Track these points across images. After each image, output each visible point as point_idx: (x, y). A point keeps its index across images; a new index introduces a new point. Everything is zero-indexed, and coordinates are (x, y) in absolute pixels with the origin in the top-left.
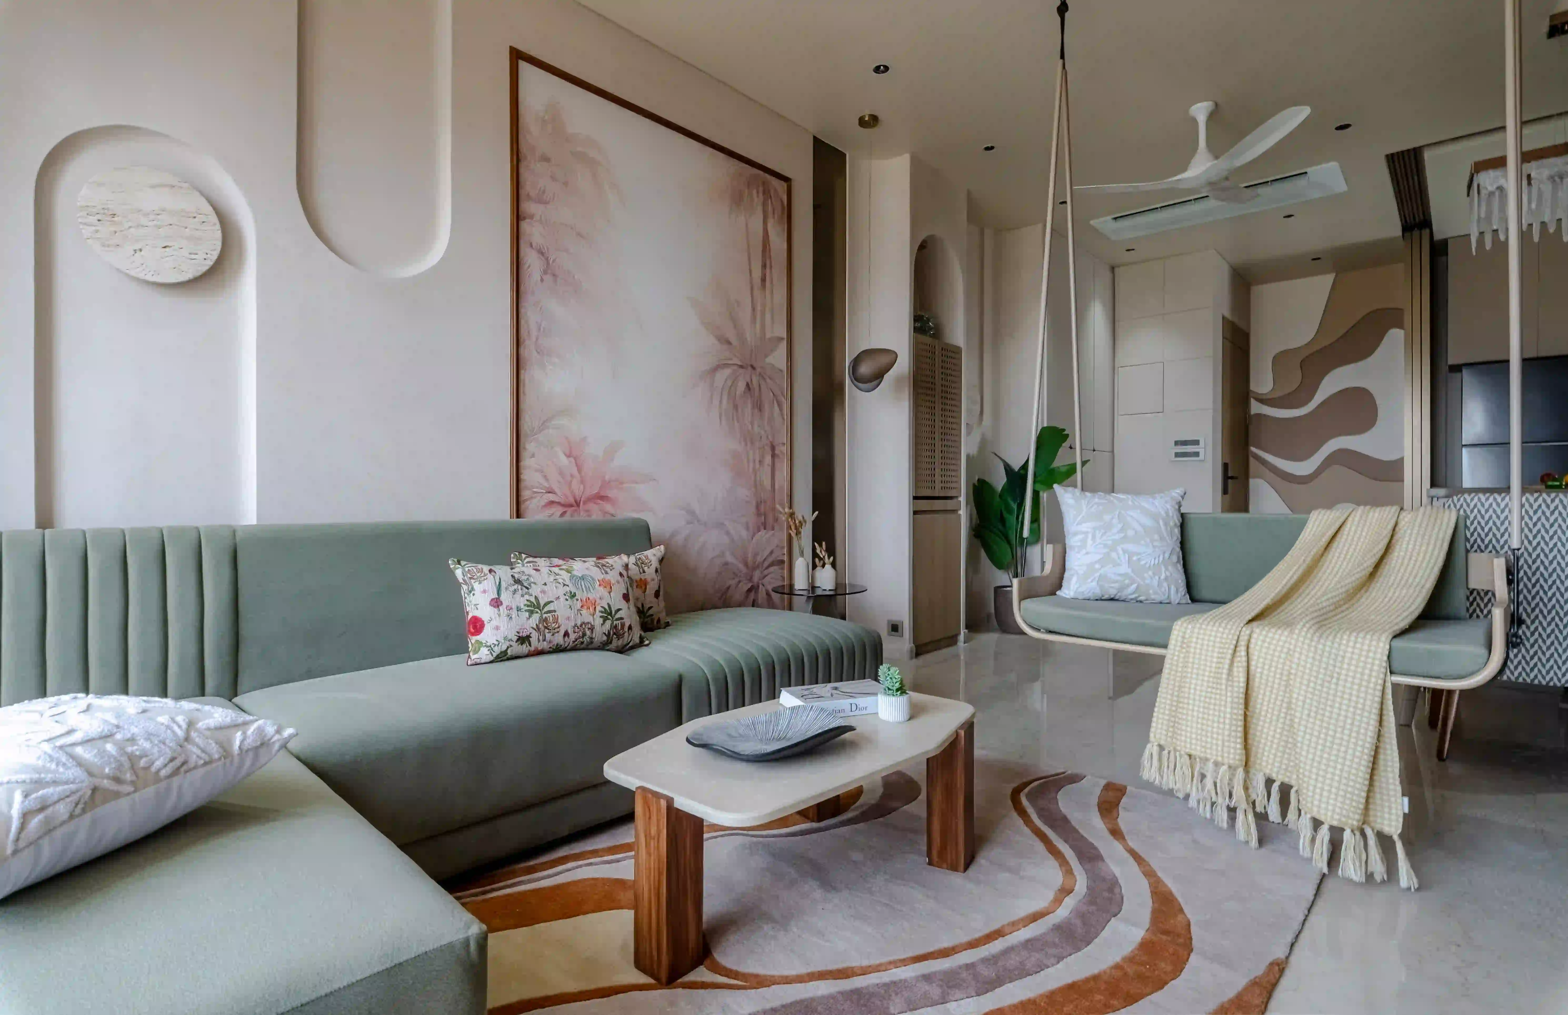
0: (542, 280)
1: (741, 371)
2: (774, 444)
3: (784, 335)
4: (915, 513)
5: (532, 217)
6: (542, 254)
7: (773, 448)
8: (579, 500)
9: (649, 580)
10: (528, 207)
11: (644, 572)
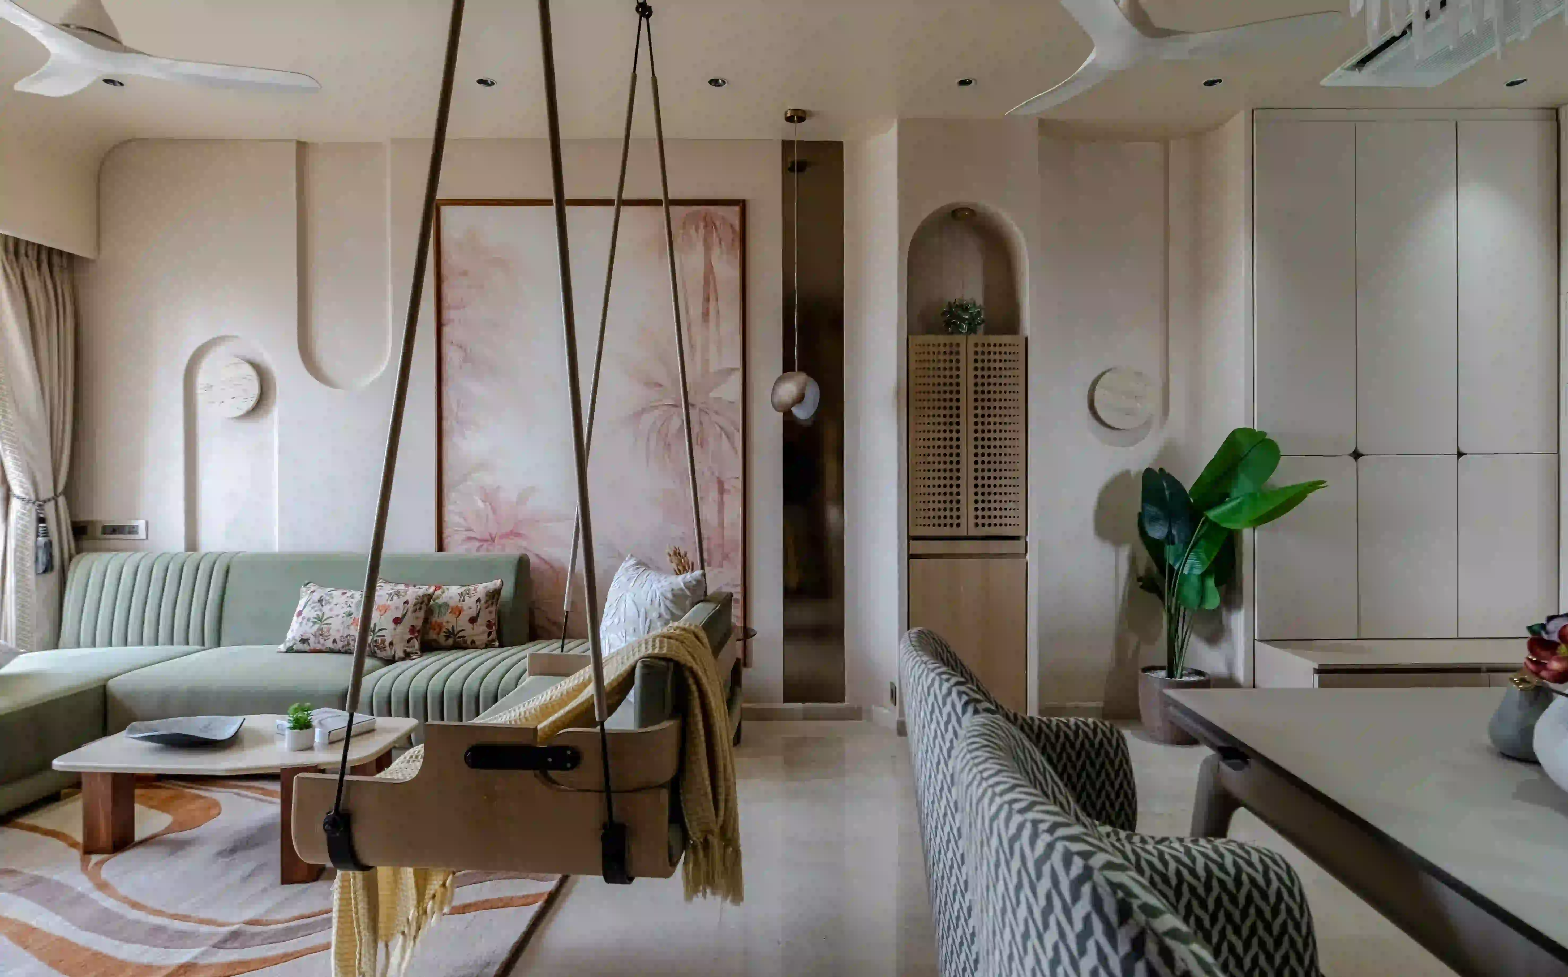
0: (461, 367)
1: (674, 409)
2: (723, 479)
3: (737, 363)
4: (911, 556)
5: (453, 321)
6: (461, 347)
7: (720, 483)
8: (494, 536)
9: (465, 608)
10: (447, 314)
11: (464, 601)
